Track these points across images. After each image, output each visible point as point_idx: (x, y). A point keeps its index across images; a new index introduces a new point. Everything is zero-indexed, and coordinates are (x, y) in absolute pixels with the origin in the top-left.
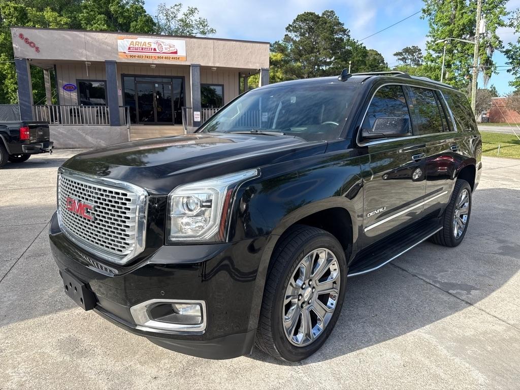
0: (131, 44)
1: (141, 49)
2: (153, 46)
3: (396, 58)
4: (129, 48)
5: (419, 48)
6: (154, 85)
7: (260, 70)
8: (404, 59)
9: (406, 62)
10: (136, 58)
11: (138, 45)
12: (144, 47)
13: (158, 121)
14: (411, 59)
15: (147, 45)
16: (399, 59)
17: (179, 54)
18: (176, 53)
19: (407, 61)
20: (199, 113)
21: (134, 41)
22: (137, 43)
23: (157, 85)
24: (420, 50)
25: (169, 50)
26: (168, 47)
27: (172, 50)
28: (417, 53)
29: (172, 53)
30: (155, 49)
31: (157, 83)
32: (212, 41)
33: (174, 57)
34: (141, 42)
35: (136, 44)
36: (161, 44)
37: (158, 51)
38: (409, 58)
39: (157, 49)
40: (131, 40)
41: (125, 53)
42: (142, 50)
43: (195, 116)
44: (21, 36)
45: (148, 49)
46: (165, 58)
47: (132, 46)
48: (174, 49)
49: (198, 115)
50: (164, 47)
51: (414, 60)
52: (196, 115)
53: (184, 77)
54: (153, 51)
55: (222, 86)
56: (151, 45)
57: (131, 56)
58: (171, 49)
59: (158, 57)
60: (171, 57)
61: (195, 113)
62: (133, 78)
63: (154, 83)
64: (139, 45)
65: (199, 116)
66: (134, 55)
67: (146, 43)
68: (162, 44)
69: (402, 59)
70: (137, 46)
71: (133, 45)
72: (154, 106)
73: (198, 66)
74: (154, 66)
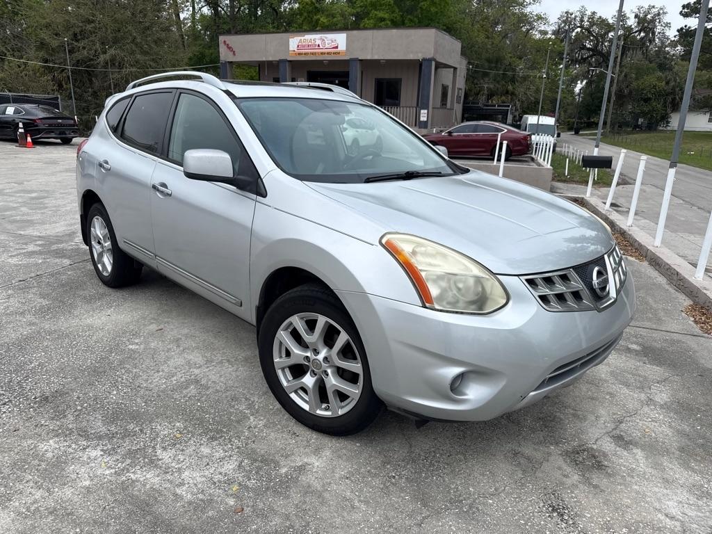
1: (308, 46)
2: (318, 42)
4: (298, 46)
10: (304, 55)
12: (310, 43)
15: (313, 42)
17: (339, 49)
18: (337, 47)
21: (302, 38)
22: (305, 40)
25: (331, 45)
27: (334, 44)
29: (333, 48)
30: (319, 46)
33: (335, 52)
34: (308, 39)
35: (303, 42)
37: (321, 47)
40: (300, 38)
41: (294, 51)
44: (225, 42)
45: (313, 46)
46: (328, 53)
47: (300, 44)
50: (327, 42)
54: (317, 47)
57: (299, 54)
59: (321, 53)
60: (333, 52)
64: (306, 42)
66: (302, 52)
68: (325, 39)
70: (304, 44)
71: (301, 42)
73: (357, 60)
74: (326, 63)
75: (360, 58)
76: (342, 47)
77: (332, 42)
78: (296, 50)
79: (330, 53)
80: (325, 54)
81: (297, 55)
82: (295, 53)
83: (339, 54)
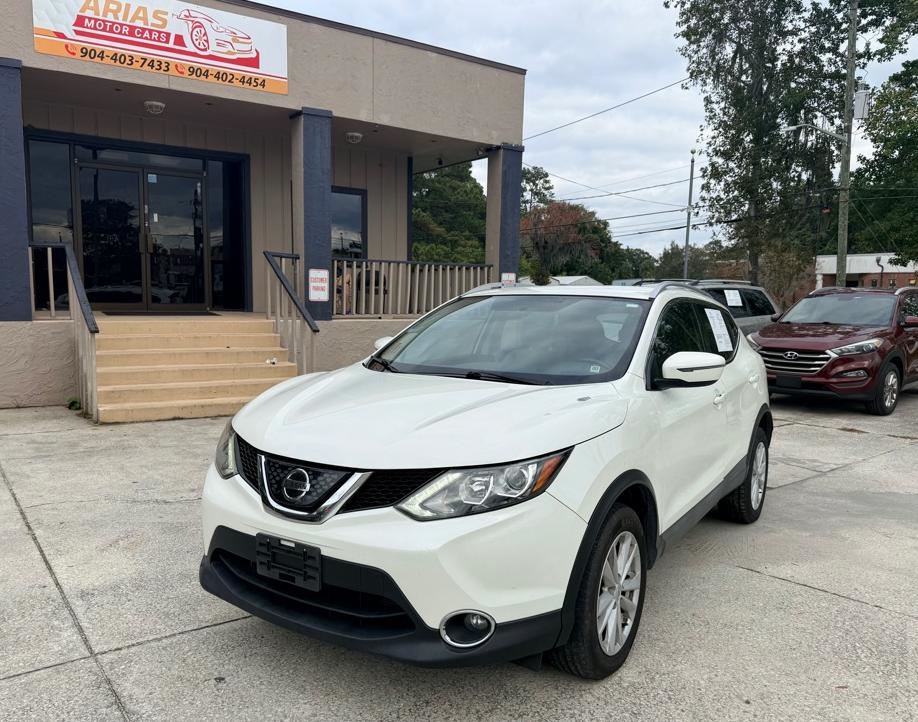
0: (83, 10)
1: (126, 30)
2: (175, 27)
4: (80, 21)
5: (546, 170)
6: (145, 178)
7: (498, 148)
9: (523, 196)
10: (107, 60)
11: (115, 14)
12: (139, 23)
13: (155, 301)
14: (531, 190)
15: (151, 20)
17: (265, 68)
18: (254, 62)
20: (324, 274)
22: (113, 7)
23: (152, 178)
24: (546, 175)
25: (229, 48)
26: (229, 39)
27: (241, 50)
28: (542, 181)
29: (240, 61)
30: (179, 40)
31: (155, 169)
32: (370, 39)
33: (248, 76)
34: (128, 6)
35: (107, 9)
36: (201, 26)
37: (190, 48)
38: (528, 188)
39: (187, 40)
41: (61, 35)
42: (131, 34)
43: (312, 285)
45: (155, 35)
46: (218, 75)
47: (89, 13)
48: (247, 47)
49: (322, 280)
50: (212, 36)
51: (535, 193)
52: (315, 280)
53: (248, 156)
54: (171, 45)
55: (363, 193)
56: (165, 22)
57: (85, 52)
59: (192, 71)
60: (238, 75)
61: (314, 273)
62: (65, 148)
63: (144, 170)
64: (121, 15)
65: (326, 285)
66: (99, 49)
67: (145, 9)
68: (202, 21)
70: (110, 17)
71: (96, 9)
73: (326, 116)
74: (157, 107)
75: (336, 114)
76: (275, 63)
77: (234, 40)
78: (70, 34)
79: (230, 77)
80: (207, 76)
81: (74, 54)
82: (67, 46)
83: (264, 86)
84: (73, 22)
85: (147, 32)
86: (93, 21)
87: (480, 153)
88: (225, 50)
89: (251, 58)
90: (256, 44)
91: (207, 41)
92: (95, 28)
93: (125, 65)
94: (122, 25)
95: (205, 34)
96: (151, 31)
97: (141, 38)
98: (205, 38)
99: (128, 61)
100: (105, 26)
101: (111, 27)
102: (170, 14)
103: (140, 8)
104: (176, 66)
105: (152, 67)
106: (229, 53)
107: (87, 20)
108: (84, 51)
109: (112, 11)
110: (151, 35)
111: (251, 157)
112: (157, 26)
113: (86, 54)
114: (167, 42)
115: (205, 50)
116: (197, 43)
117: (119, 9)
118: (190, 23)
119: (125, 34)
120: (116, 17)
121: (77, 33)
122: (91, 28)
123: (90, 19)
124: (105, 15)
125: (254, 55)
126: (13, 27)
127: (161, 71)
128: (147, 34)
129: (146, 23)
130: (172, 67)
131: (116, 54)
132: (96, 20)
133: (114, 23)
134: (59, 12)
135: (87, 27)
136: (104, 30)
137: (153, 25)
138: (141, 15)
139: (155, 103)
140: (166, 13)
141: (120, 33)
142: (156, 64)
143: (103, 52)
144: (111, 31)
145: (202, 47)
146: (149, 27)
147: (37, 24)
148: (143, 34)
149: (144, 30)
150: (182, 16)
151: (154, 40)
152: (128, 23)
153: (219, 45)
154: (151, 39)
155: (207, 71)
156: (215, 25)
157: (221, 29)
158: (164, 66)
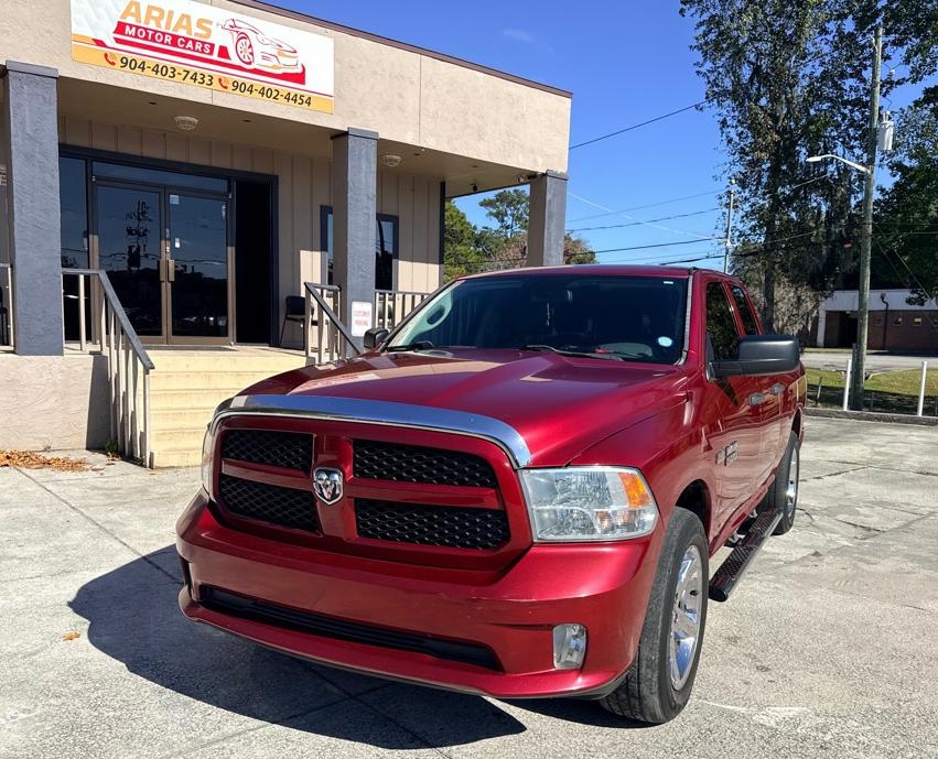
1: (168, 39)
2: (220, 38)
3: (485, 211)
4: (121, 28)
6: (167, 200)
7: (544, 175)
8: (500, 216)
9: (503, 221)
10: (148, 72)
11: (158, 21)
12: (182, 33)
13: (175, 333)
15: (195, 29)
16: (491, 214)
18: (299, 78)
19: (506, 219)
20: (367, 307)
22: (155, 14)
23: (174, 199)
25: (275, 62)
26: (275, 52)
27: (288, 65)
29: (285, 77)
30: (224, 52)
31: (179, 190)
32: (417, 56)
33: (293, 92)
35: (149, 16)
36: (246, 37)
37: (235, 60)
39: (232, 52)
41: (100, 43)
43: (354, 319)
45: (198, 46)
46: (262, 90)
47: (130, 20)
48: (293, 62)
49: (364, 314)
50: (258, 48)
52: (358, 314)
53: (276, 178)
54: (215, 57)
55: (395, 220)
56: (209, 31)
58: (282, 59)
59: (236, 86)
60: (283, 91)
61: (357, 306)
63: (166, 190)
64: (163, 23)
65: (368, 318)
66: (140, 59)
67: (189, 17)
68: (250, 34)
69: (497, 215)
70: (152, 25)
71: (137, 15)
72: (163, 278)
73: (373, 138)
74: (190, 122)
75: (382, 136)
76: (320, 79)
77: (280, 54)
78: (110, 42)
79: (275, 94)
80: (251, 92)
81: (113, 64)
82: (106, 55)
83: (309, 104)
84: (114, 29)
85: (190, 42)
86: (134, 29)
87: (522, 180)
88: (270, 64)
89: (297, 74)
90: (302, 58)
91: (252, 54)
92: (136, 36)
93: (167, 77)
94: (164, 34)
95: (250, 46)
96: (194, 42)
97: (184, 48)
98: (250, 50)
99: (170, 74)
100: (147, 34)
101: (153, 36)
102: (214, 24)
103: (183, 16)
104: (220, 80)
105: (195, 80)
106: (274, 67)
107: (128, 28)
108: (124, 61)
109: (154, 18)
110: (194, 45)
111: (280, 179)
112: (201, 36)
113: (126, 63)
114: (211, 53)
115: (250, 63)
116: (242, 56)
117: (161, 17)
118: (235, 34)
119: (167, 44)
120: (158, 25)
121: (118, 41)
122: (131, 36)
123: (131, 26)
124: (147, 22)
125: (299, 70)
126: (48, 32)
127: (204, 85)
128: (190, 44)
129: (189, 32)
130: (215, 81)
131: (157, 65)
132: (138, 28)
133: (156, 32)
134: (98, 17)
135: (128, 35)
136: (146, 38)
137: (196, 34)
138: (184, 23)
139: (188, 118)
140: (211, 23)
141: (163, 43)
142: (199, 77)
143: (144, 63)
144: (153, 40)
145: (246, 60)
146: (193, 37)
147: (76, 30)
148: (186, 44)
149: (187, 40)
150: (227, 27)
151: (198, 51)
152: (170, 31)
153: (264, 58)
154: (194, 50)
155: (252, 86)
156: (260, 36)
157: (266, 42)
158: (206, 79)
